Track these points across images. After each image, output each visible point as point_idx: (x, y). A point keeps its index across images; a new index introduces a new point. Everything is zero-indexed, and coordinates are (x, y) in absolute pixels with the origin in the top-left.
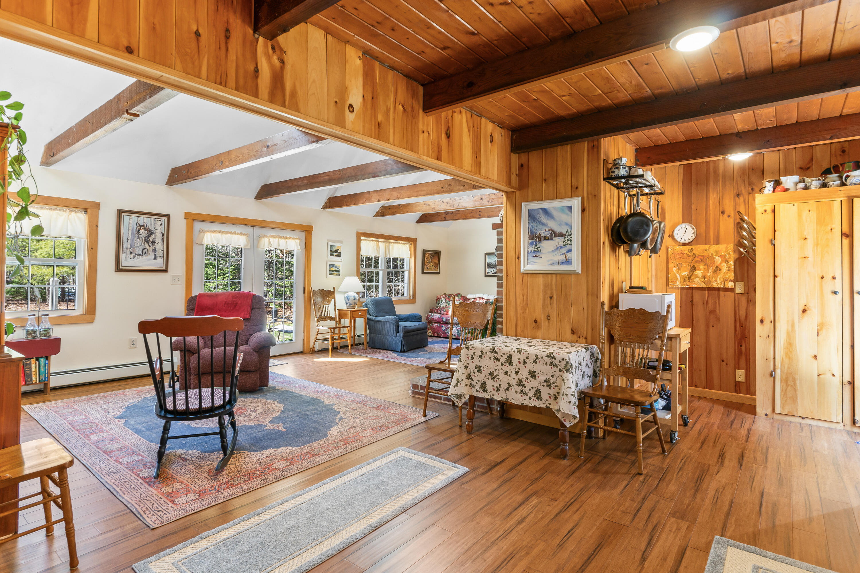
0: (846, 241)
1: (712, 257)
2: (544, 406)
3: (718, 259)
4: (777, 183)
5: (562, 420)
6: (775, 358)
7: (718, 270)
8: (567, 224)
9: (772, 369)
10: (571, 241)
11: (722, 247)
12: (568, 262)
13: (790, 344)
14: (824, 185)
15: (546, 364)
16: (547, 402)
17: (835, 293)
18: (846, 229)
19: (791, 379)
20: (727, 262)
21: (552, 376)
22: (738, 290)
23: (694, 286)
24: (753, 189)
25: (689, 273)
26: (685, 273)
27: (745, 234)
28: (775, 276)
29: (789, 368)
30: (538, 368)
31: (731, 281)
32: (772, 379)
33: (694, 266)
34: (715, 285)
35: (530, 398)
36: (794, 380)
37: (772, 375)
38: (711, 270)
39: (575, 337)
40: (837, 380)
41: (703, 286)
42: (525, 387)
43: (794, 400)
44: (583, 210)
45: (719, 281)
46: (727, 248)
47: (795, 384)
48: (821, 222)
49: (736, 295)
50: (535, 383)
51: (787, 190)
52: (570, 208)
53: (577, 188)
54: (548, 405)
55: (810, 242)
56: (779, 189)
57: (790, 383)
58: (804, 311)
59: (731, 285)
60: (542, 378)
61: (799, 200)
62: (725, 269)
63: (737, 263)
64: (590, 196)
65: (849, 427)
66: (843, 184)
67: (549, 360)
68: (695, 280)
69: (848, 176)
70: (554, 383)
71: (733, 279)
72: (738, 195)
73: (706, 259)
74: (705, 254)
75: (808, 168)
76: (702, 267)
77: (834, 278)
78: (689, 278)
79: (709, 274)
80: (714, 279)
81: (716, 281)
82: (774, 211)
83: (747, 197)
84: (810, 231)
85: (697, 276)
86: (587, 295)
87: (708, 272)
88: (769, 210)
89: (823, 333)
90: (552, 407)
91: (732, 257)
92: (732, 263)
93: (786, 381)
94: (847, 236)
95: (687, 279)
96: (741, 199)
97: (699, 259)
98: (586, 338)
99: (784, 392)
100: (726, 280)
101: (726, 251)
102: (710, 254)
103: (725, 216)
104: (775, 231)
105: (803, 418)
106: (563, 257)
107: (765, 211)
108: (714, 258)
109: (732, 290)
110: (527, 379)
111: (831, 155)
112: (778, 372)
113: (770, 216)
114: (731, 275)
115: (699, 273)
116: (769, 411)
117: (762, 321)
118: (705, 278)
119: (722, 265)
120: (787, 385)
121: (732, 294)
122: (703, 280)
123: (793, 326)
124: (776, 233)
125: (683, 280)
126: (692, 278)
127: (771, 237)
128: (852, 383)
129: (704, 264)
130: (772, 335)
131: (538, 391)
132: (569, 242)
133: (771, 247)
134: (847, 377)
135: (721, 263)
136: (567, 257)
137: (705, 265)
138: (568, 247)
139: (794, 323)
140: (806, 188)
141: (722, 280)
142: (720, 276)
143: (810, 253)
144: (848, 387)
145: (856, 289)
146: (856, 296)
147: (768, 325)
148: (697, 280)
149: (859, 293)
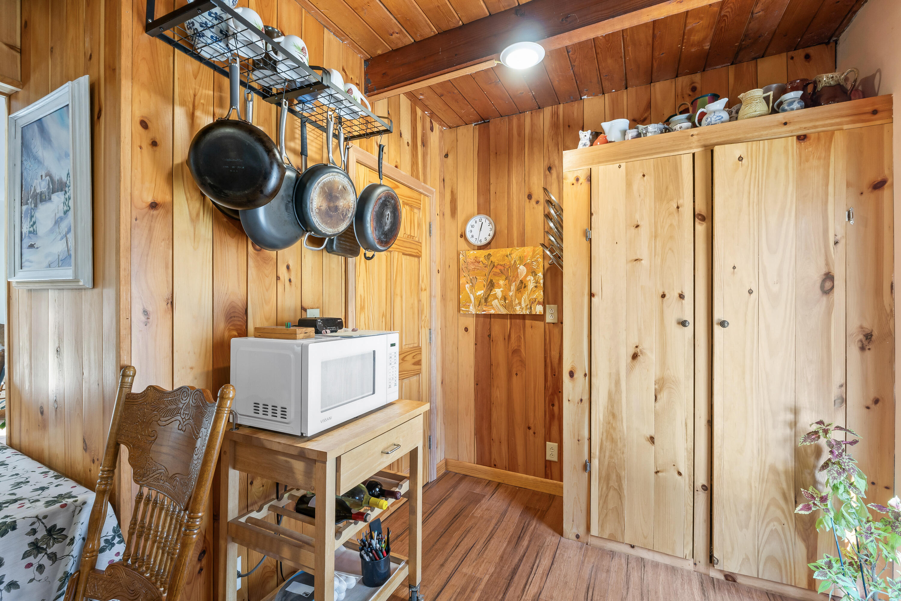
0: (701, 228)
1: (515, 267)
3: (522, 269)
4: (596, 135)
6: (590, 439)
7: (522, 286)
9: (586, 457)
11: (528, 251)
12: (70, 257)
13: (614, 415)
17: (683, 323)
18: (701, 207)
19: (614, 477)
20: (534, 273)
22: (548, 319)
23: (492, 312)
25: (485, 292)
26: (480, 293)
27: (552, 225)
28: (591, 295)
29: (611, 457)
31: (539, 303)
32: (586, 474)
33: (491, 281)
34: (518, 310)
36: (619, 478)
37: (586, 467)
38: (513, 288)
39: (88, 460)
40: (684, 482)
41: (504, 311)
43: (619, 514)
45: (523, 305)
46: (534, 251)
47: (620, 486)
48: (661, 195)
49: (546, 327)
51: (611, 142)
55: (645, 231)
56: (598, 142)
57: (613, 483)
58: (635, 356)
59: (539, 309)
61: (629, 157)
62: (531, 285)
63: (549, 275)
65: (702, 567)
66: (697, 127)
68: (493, 303)
69: (703, 114)
71: (541, 300)
72: (550, 169)
73: (508, 270)
74: (507, 260)
76: (501, 282)
77: (681, 296)
78: (486, 300)
79: (511, 294)
80: (517, 302)
81: (520, 304)
82: (589, 179)
85: (495, 297)
87: (510, 290)
88: (583, 178)
89: (663, 396)
91: (540, 267)
92: (540, 275)
93: (605, 479)
94: (702, 219)
95: (483, 301)
96: (554, 174)
97: (498, 271)
99: (604, 499)
100: (533, 302)
101: (533, 257)
102: (513, 262)
103: (533, 201)
104: (591, 214)
105: (633, 547)
107: (577, 180)
108: (517, 268)
109: (541, 317)
111: (676, 96)
112: (595, 463)
113: (585, 186)
114: (539, 295)
115: (498, 292)
116: (582, 531)
117: (571, 374)
118: (505, 299)
119: (528, 279)
120: (608, 488)
121: (541, 324)
122: (502, 302)
123: (618, 383)
124: (593, 217)
125: (477, 303)
126: (489, 300)
127: (586, 226)
128: (709, 488)
129: (504, 277)
130: (586, 397)
133: (585, 243)
134: (701, 479)
135: (526, 276)
136: (69, 244)
137: (506, 279)
139: (619, 378)
140: (641, 137)
141: (528, 302)
142: (525, 296)
143: (644, 253)
144: (702, 498)
145: (718, 316)
146: (717, 329)
147: (581, 380)
148: (495, 303)
149: (723, 324)
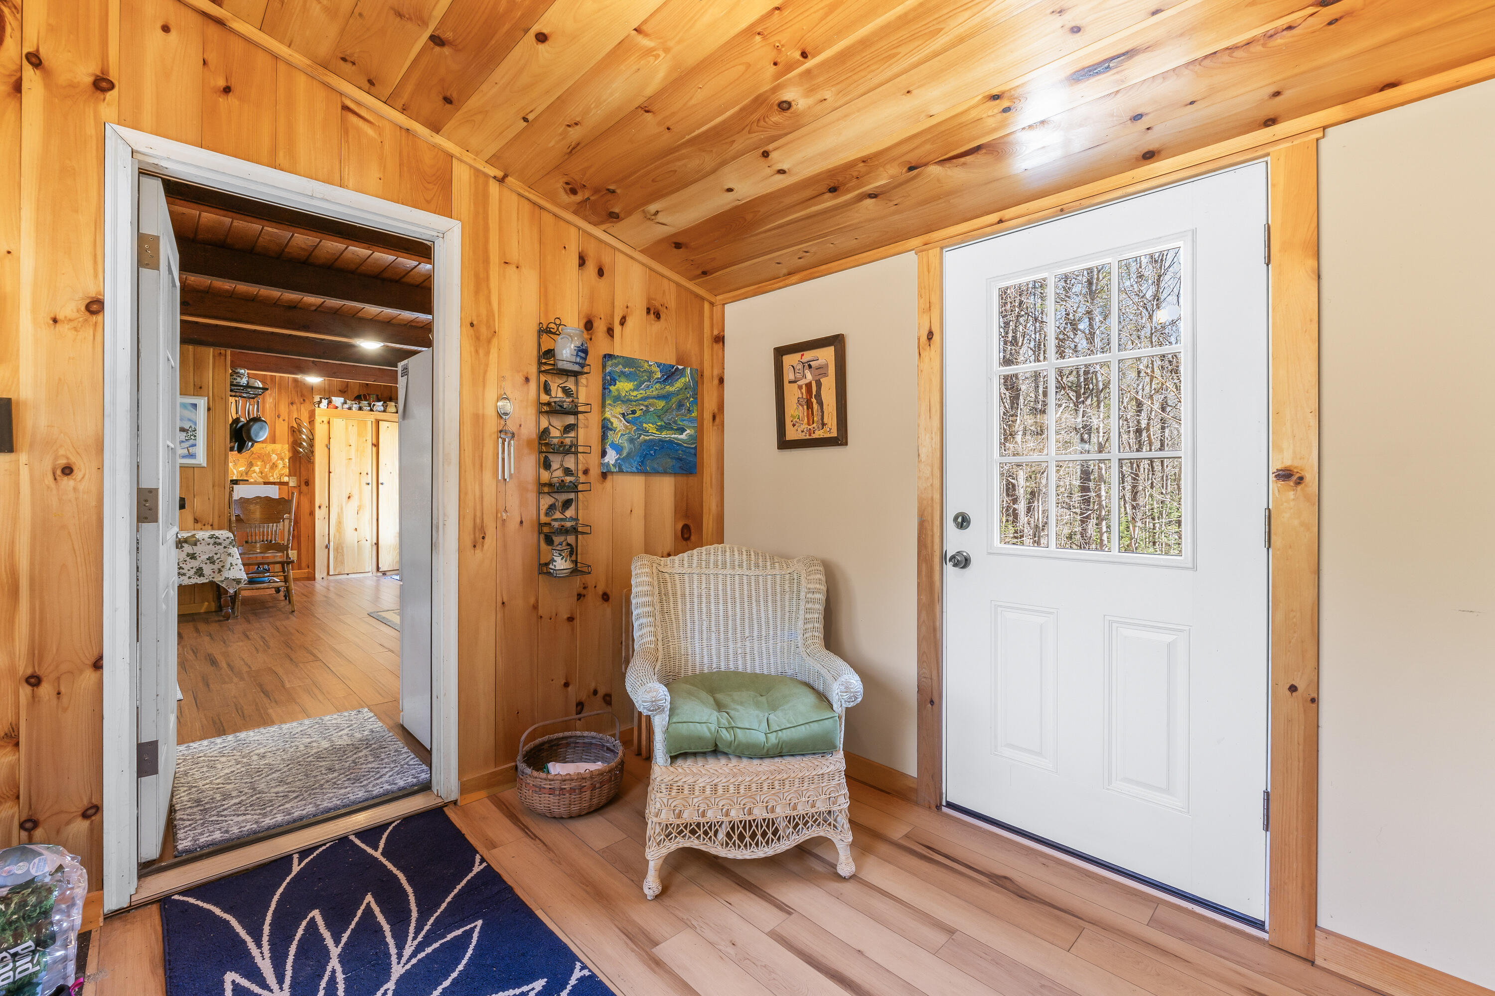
0: (374, 449)
1: (269, 455)
2: (207, 581)
3: (274, 457)
4: (330, 402)
5: (227, 588)
6: (329, 534)
7: (274, 466)
8: (190, 420)
9: (327, 542)
10: (195, 436)
11: (278, 447)
12: (192, 456)
13: (340, 522)
14: (360, 409)
15: (209, 544)
16: (211, 577)
17: (368, 484)
18: (374, 441)
19: (340, 548)
20: (282, 459)
21: (216, 554)
22: (291, 484)
24: (304, 400)
26: (242, 469)
27: (304, 437)
28: (330, 472)
29: (339, 540)
30: (198, 549)
31: (286, 476)
32: (327, 550)
33: (248, 460)
34: (272, 479)
35: (190, 578)
36: (342, 548)
37: (327, 547)
38: (268, 467)
39: (199, 525)
40: (368, 544)
42: (183, 569)
43: (342, 563)
44: (209, 409)
45: (275, 476)
46: (282, 447)
47: (343, 551)
48: (360, 435)
49: (289, 486)
50: (196, 564)
51: (337, 408)
52: (195, 406)
53: (201, 388)
54: (211, 579)
55: (353, 448)
56: (331, 406)
57: (340, 551)
58: (349, 497)
59: (286, 479)
60: (204, 557)
61: (347, 418)
62: (281, 466)
63: (291, 460)
64: (216, 398)
65: (375, 574)
66: (371, 410)
67: (212, 541)
69: (374, 405)
70: (218, 559)
71: (288, 474)
72: (292, 404)
73: (260, 455)
74: (262, 451)
75: (345, 392)
76: (259, 463)
77: (367, 474)
78: (247, 474)
79: (266, 470)
80: (271, 474)
81: (273, 476)
82: (329, 423)
83: (299, 405)
84: (353, 440)
85: (254, 472)
86: (213, 486)
87: (265, 468)
88: (326, 422)
89: (360, 512)
90: (215, 580)
91: (287, 454)
92: (287, 460)
93: (337, 550)
94: (375, 446)
95: (244, 473)
96: (295, 406)
97: (256, 456)
98: (212, 525)
99: (336, 558)
100: (281, 475)
101: (282, 450)
102: (267, 452)
103: (281, 419)
104: (330, 438)
105: (349, 574)
106: (186, 451)
107: (323, 422)
108: (271, 456)
109: (287, 484)
110: (185, 561)
112: (332, 544)
113: (326, 426)
114: (287, 471)
115: (257, 469)
116: (325, 575)
117: (320, 507)
118: (262, 474)
119: (279, 462)
120: (338, 553)
121: (286, 487)
122: (260, 475)
123: (342, 509)
124: (330, 440)
125: (239, 475)
126: (250, 473)
127: (327, 442)
128: (377, 544)
129: (261, 460)
130: (327, 517)
131: (201, 569)
132: (192, 437)
133: (327, 450)
134: (375, 541)
135: (277, 460)
136: (190, 451)
138: (191, 442)
139: (342, 507)
140: (350, 409)
141: (278, 475)
142: (277, 471)
143: (353, 457)
144: (375, 548)
145: (380, 481)
146: (380, 485)
147: (324, 510)
148: (254, 475)
149: (382, 484)
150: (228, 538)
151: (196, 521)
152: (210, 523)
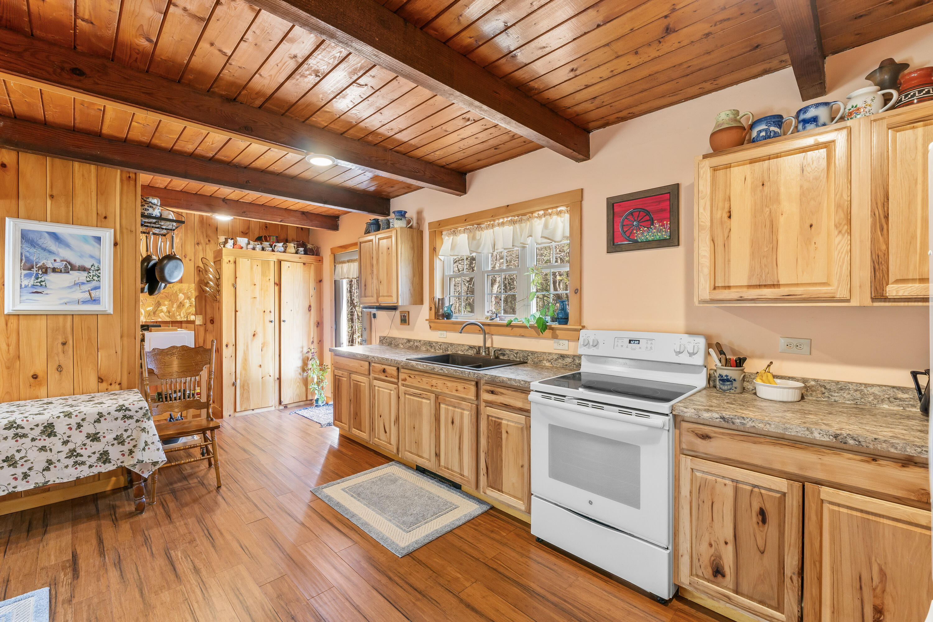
0: (277, 288)
1: (176, 295)
2: (114, 467)
3: (181, 296)
4: (235, 242)
5: (140, 473)
6: (236, 372)
7: (181, 305)
8: (92, 257)
9: (234, 380)
10: (99, 277)
11: (185, 287)
12: (95, 301)
13: (246, 360)
14: (263, 249)
15: (116, 419)
16: (119, 462)
17: (271, 322)
18: (277, 281)
19: (246, 385)
20: (189, 298)
21: (126, 431)
22: (198, 322)
23: (160, 320)
24: (209, 241)
25: (154, 308)
26: (150, 308)
27: (211, 276)
28: (236, 311)
29: (245, 377)
30: (101, 427)
31: (192, 314)
32: (234, 387)
33: (159, 301)
34: (179, 319)
35: (90, 466)
36: (248, 384)
37: (234, 384)
38: (175, 306)
39: (104, 385)
40: (271, 379)
41: (168, 319)
42: (82, 456)
43: (248, 399)
44: (116, 244)
45: (182, 315)
46: (189, 287)
47: (249, 388)
48: (264, 274)
49: (196, 327)
50: (98, 447)
51: (242, 248)
52: (98, 239)
53: (105, 218)
54: (119, 464)
55: (258, 287)
56: (236, 246)
57: (245, 387)
58: (254, 335)
59: (192, 318)
60: (110, 437)
61: (252, 258)
62: (187, 305)
63: (197, 299)
64: (125, 231)
65: (277, 408)
66: (273, 251)
67: (120, 414)
68: (160, 315)
69: (275, 246)
70: (128, 437)
71: (194, 313)
72: (198, 244)
73: (171, 296)
74: (170, 291)
75: (247, 234)
76: (166, 303)
77: (270, 312)
78: (154, 313)
79: (173, 309)
80: (178, 314)
81: (180, 315)
82: (235, 262)
83: (204, 246)
84: (258, 279)
85: (162, 311)
86: (122, 337)
87: (173, 307)
88: (232, 261)
89: (264, 349)
90: (126, 464)
91: (193, 293)
92: (193, 299)
93: (243, 387)
94: (277, 285)
95: (152, 313)
96: (200, 247)
97: (163, 296)
98: (120, 384)
99: (242, 395)
100: (188, 314)
101: (188, 289)
102: (174, 292)
103: (187, 259)
104: (236, 278)
105: (253, 410)
106: (87, 295)
107: (230, 261)
108: (178, 295)
109: (193, 322)
110: (85, 445)
112: (238, 381)
113: (233, 266)
114: (193, 310)
115: (164, 308)
116: (232, 412)
117: (227, 346)
118: (169, 313)
119: (185, 301)
120: (244, 390)
121: (193, 326)
122: (167, 314)
123: (247, 346)
124: (237, 279)
125: (147, 315)
126: (157, 313)
127: (233, 282)
128: (279, 379)
129: (168, 300)
130: (234, 355)
131: (106, 453)
132: (95, 278)
133: (233, 289)
134: (277, 376)
135: (184, 300)
136: (93, 295)
137: (170, 301)
138: (94, 284)
139: (248, 344)
140: (254, 249)
141: (185, 314)
142: (184, 310)
143: (257, 295)
144: (277, 382)
145: (282, 319)
146: (282, 323)
147: (231, 348)
148: (162, 314)
149: (284, 321)
150: (141, 408)
151: (101, 380)
152: (118, 381)
